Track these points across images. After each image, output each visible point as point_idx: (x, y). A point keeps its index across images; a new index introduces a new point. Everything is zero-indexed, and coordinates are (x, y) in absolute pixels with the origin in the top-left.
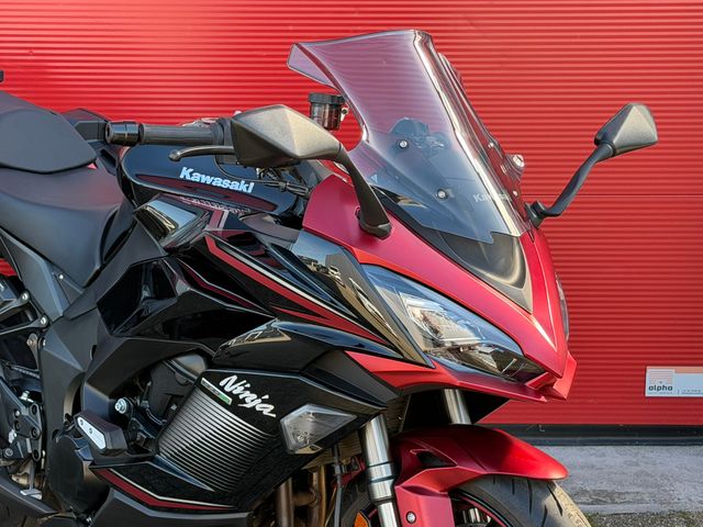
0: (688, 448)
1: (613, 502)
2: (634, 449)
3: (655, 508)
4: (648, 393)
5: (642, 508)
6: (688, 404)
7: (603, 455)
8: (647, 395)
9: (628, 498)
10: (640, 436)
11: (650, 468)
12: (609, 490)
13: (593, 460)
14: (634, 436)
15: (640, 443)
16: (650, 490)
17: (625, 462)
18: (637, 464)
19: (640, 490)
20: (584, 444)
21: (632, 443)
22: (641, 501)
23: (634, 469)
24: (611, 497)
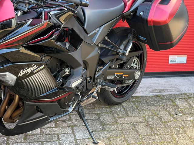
0: (180, 78)
1: (165, 92)
2: (166, 78)
3: (177, 93)
4: (170, 63)
5: (173, 93)
6: (180, 65)
7: (158, 80)
8: (169, 63)
9: (168, 91)
10: (167, 75)
11: (172, 83)
12: (163, 89)
13: (156, 81)
14: (165, 75)
15: (167, 77)
16: (174, 88)
17: (164, 82)
18: (168, 82)
19: (171, 88)
20: (152, 77)
21: (165, 77)
22: (172, 91)
23: (167, 84)
24: (164, 91)
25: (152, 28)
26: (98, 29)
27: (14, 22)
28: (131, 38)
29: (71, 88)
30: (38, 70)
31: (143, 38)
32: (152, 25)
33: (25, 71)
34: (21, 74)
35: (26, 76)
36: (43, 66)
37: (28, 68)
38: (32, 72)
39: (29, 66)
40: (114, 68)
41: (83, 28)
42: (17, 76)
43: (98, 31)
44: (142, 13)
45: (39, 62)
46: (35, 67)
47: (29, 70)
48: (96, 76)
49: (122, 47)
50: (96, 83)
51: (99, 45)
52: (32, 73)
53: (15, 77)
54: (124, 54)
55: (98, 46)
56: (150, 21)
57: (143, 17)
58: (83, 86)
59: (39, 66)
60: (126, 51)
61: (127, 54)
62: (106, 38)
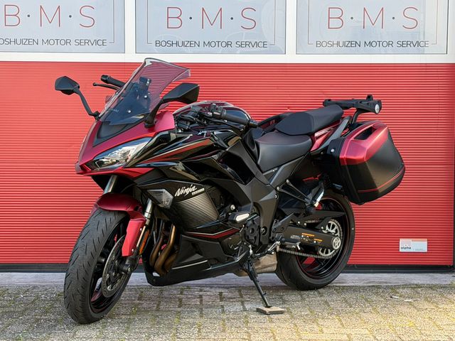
0: (419, 274)
4: (401, 250)
8: (400, 251)
15: (398, 272)
25: (345, 168)
26: (276, 169)
27: (173, 136)
28: (323, 186)
29: (235, 222)
30: (197, 192)
31: (338, 186)
32: (346, 164)
33: (182, 192)
34: (178, 193)
35: (184, 197)
36: (203, 189)
37: (186, 188)
38: (190, 193)
39: (187, 186)
40: (300, 226)
41: (256, 163)
42: (173, 195)
43: (276, 171)
44: (333, 150)
45: (199, 184)
46: (194, 189)
47: (187, 191)
48: (273, 227)
49: (310, 196)
50: (273, 238)
51: (278, 188)
52: (190, 195)
53: (171, 197)
54: (312, 205)
55: (276, 190)
56: (342, 159)
57: (335, 155)
58: (255, 238)
59: (199, 188)
60: (316, 201)
61: (316, 205)
62: (288, 181)
